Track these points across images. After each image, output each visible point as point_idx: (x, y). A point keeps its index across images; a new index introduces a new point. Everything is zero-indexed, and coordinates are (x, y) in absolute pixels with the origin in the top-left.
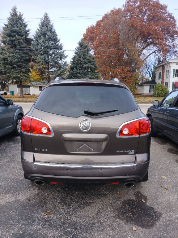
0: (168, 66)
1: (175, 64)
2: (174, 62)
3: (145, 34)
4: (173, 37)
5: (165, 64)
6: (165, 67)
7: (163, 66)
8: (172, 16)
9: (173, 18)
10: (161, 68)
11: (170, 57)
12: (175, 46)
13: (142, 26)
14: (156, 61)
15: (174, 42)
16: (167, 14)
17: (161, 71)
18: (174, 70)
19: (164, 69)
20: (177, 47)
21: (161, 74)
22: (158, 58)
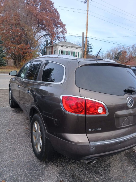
0: (56, 47)
1: (60, 47)
2: (60, 45)
3: (40, 20)
4: (57, 26)
5: (54, 46)
6: (53, 48)
7: (52, 47)
8: (57, 11)
9: (57, 12)
10: (51, 48)
11: (55, 41)
12: (58, 33)
13: (37, 13)
14: (45, 42)
15: (58, 30)
16: (54, 9)
17: (51, 50)
18: (60, 50)
19: (53, 49)
20: (60, 34)
21: (51, 52)
22: (47, 40)
